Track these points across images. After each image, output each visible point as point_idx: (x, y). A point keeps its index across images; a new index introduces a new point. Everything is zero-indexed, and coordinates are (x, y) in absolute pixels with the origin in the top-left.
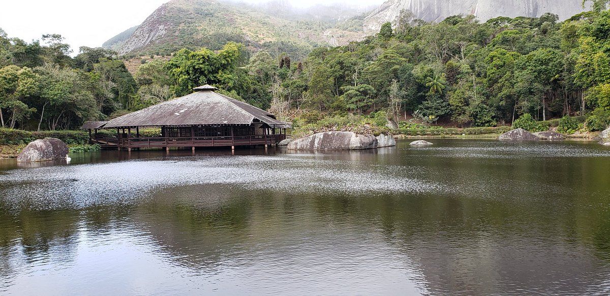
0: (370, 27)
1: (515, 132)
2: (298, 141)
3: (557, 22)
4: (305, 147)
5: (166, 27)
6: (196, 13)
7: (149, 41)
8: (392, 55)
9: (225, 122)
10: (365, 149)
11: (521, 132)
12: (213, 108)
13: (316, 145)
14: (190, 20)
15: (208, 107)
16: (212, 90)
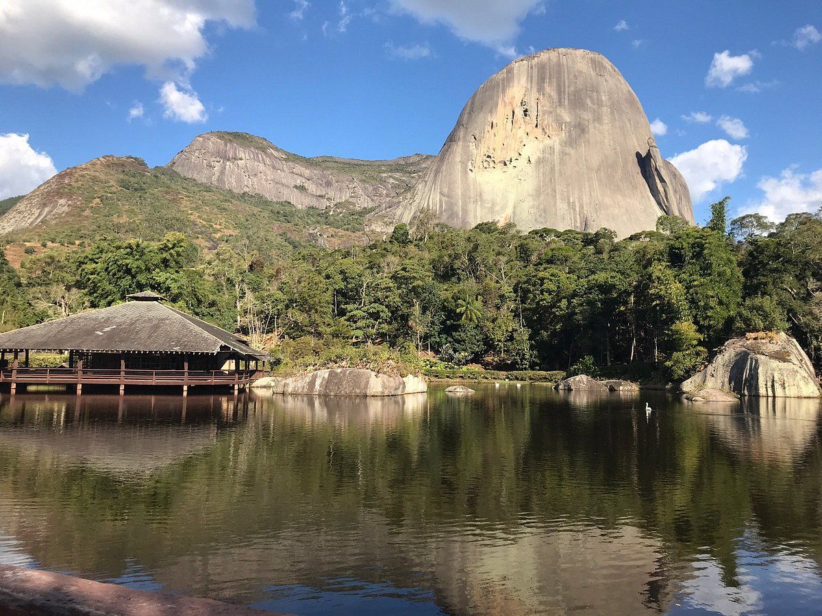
0: (373, 227)
1: (577, 379)
2: (290, 380)
3: (616, 240)
4: (300, 390)
5: (70, 202)
6: (120, 186)
7: (39, 220)
8: (412, 267)
9: (177, 349)
10: (389, 396)
11: (585, 380)
12: (156, 327)
13: (317, 387)
14: (109, 195)
15: (150, 325)
16: (156, 299)
